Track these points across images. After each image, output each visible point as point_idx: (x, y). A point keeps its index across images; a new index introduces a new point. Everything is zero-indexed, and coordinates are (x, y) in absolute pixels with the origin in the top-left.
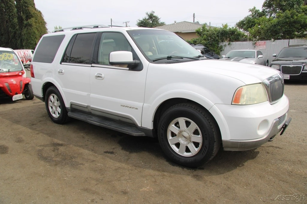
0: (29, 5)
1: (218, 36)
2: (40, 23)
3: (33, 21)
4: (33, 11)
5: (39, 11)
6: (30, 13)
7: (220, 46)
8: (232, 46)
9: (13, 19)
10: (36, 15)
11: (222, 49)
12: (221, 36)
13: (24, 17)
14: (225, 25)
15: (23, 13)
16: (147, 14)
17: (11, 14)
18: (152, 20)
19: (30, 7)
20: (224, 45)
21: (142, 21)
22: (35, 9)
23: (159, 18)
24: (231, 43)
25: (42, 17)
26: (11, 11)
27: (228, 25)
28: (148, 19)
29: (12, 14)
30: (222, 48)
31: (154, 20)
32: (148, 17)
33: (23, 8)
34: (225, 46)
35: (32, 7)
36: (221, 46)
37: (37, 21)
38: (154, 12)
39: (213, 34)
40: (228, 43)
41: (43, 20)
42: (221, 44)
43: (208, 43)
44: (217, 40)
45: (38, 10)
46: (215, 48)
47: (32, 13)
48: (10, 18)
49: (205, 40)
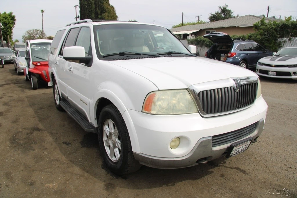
0: (104, 2)
1: (276, 31)
2: (112, 17)
3: (106, 15)
4: (107, 7)
5: (113, 6)
6: (104, 8)
7: (278, 41)
8: (293, 43)
9: (91, 14)
10: (109, 10)
11: (280, 46)
12: (280, 31)
13: (99, 12)
14: (289, 18)
15: (99, 8)
16: (220, 8)
17: (90, 10)
18: (225, 14)
19: (105, 2)
20: (283, 41)
21: (214, 15)
22: (109, 5)
23: (232, 11)
24: (293, 38)
25: (115, 12)
26: (91, 7)
27: (292, 18)
28: (221, 13)
29: (92, 10)
30: (280, 44)
31: (226, 13)
32: (221, 11)
33: (99, 4)
34: (285, 42)
35: (107, 2)
36: (280, 42)
37: (109, 15)
38: (227, 6)
39: (271, 29)
40: (288, 38)
41: (115, 14)
42: (280, 40)
43: (264, 39)
44: (275, 36)
45: (111, 6)
46: (272, 44)
47: (106, 8)
48: (90, 13)
49: (261, 35)
